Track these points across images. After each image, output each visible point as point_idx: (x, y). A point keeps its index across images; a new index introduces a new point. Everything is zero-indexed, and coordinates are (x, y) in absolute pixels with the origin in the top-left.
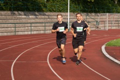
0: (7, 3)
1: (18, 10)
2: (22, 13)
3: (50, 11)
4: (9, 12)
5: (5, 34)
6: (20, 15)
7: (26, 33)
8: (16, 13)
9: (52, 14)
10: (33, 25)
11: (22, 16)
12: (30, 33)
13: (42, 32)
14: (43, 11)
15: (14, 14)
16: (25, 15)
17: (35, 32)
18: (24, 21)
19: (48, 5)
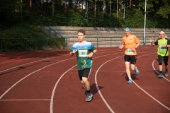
0: (91, 20)
1: (100, 26)
2: (104, 29)
4: (92, 28)
6: (102, 30)
7: (107, 46)
8: (98, 28)
10: (113, 39)
11: (104, 32)
12: (110, 46)
14: (122, 27)
15: (97, 30)
16: (106, 30)
17: (114, 46)
18: (105, 36)
19: (126, 22)
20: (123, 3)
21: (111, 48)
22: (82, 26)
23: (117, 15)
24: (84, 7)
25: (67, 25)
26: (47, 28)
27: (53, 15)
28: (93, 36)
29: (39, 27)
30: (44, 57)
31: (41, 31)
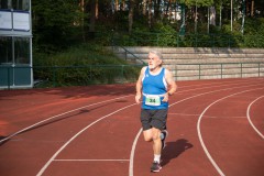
0: (189, 37)
1: (204, 46)
2: (209, 50)
3: (249, 47)
4: (192, 49)
5: (186, 79)
6: (207, 52)
7: (215, 77)
8: (201, 49)
9: (251, 50)
10: (224, 66)
11: (209, 55)
12: (219, 77)
13: (237, 76)
14: (239, 47)
16: (213, 52)
17: (227, 77)
18: (211, 60)
19: (246, 38)
20: (241, 9)
21: (222, 80)
22: (176, 46)
23: (230, 28)
24: (179, 17)
25: (152, 44)
26: (121, 50)
27: (130, 29)
28: (193, 61)
29: (109, 48)
30: (118, 94)
31: (112, 55)
